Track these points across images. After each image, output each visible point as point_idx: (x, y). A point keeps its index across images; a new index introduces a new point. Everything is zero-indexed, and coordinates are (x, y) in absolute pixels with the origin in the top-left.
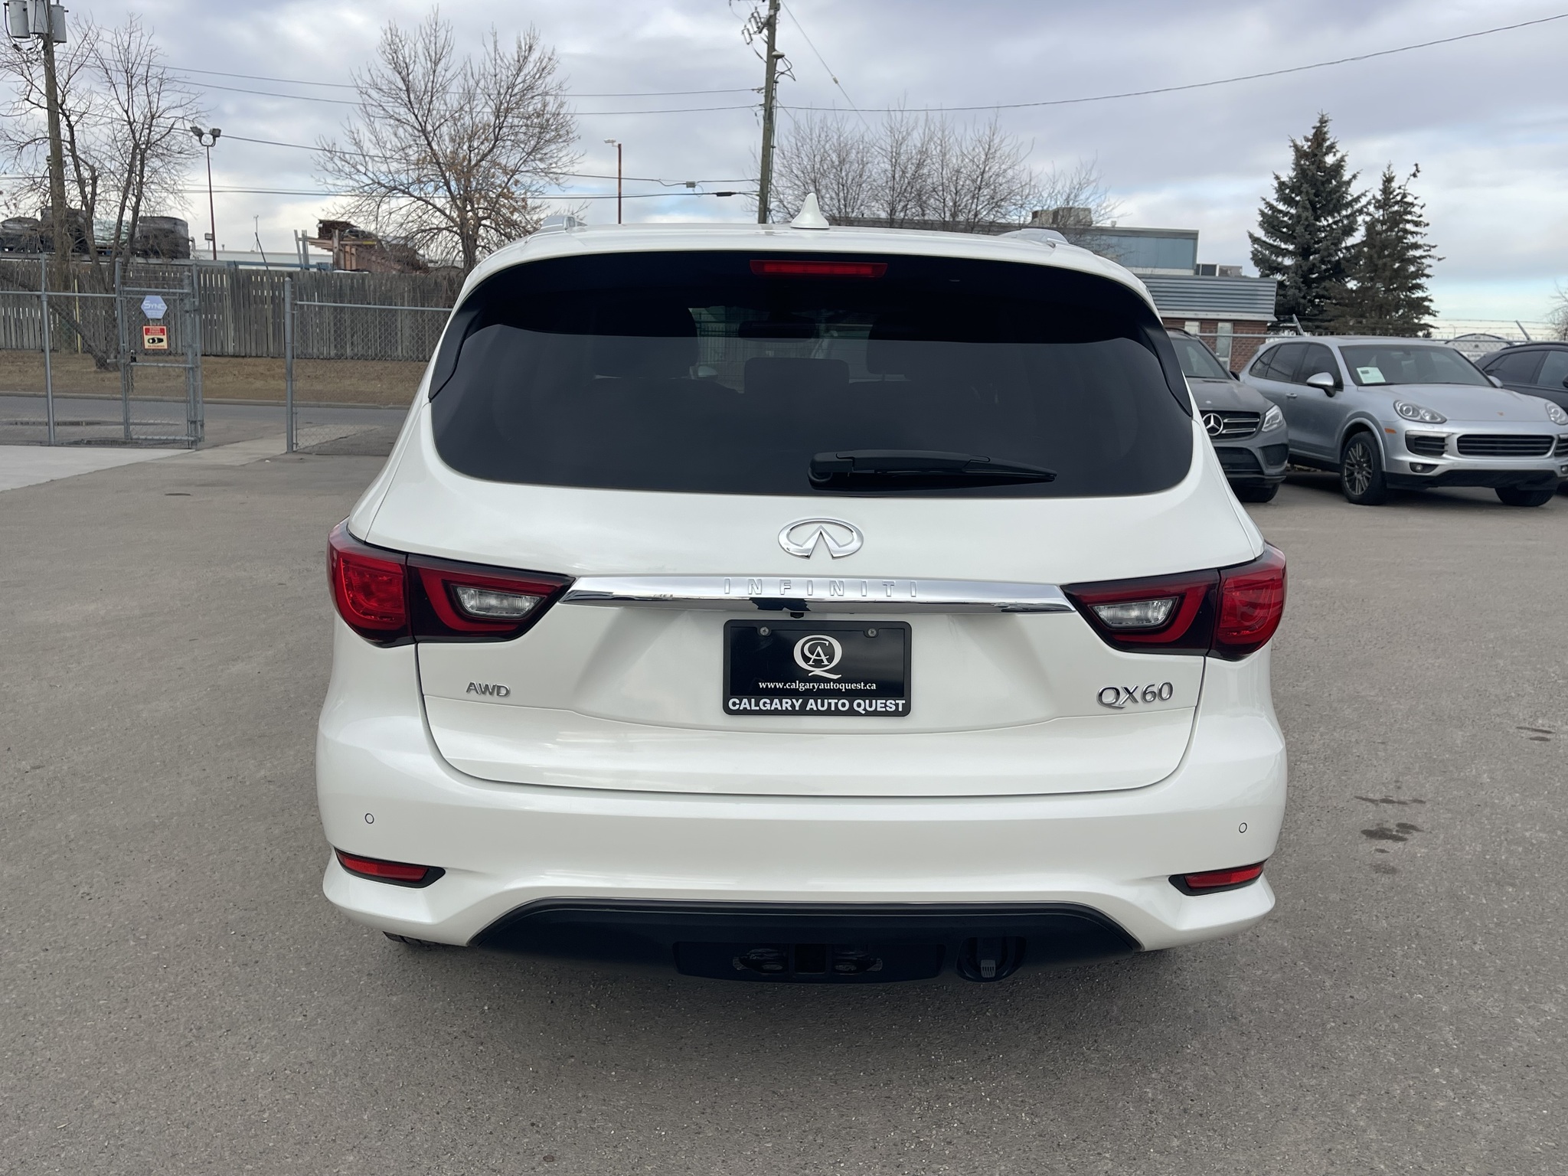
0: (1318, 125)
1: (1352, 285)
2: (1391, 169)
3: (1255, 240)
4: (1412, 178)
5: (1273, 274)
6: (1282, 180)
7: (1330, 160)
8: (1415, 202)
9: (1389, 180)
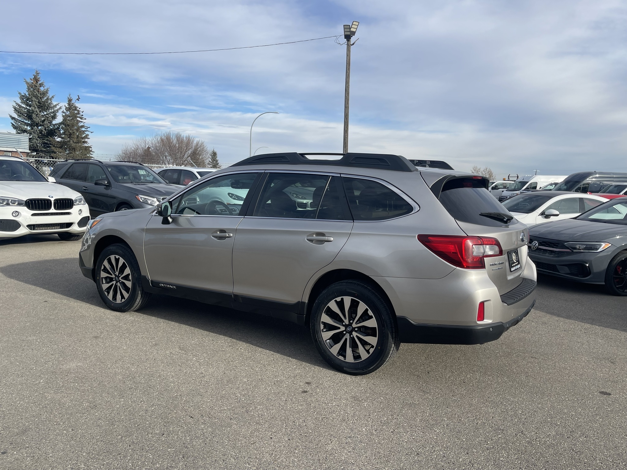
0: (35, 74)
1: (59, 139)
2: (71, 96)
3: (13, 118)
4: (77, 100)
5: (23, 133)
6: (22, 94)
7: (42, 89)
8: (80, 110)
9: (70, 100)
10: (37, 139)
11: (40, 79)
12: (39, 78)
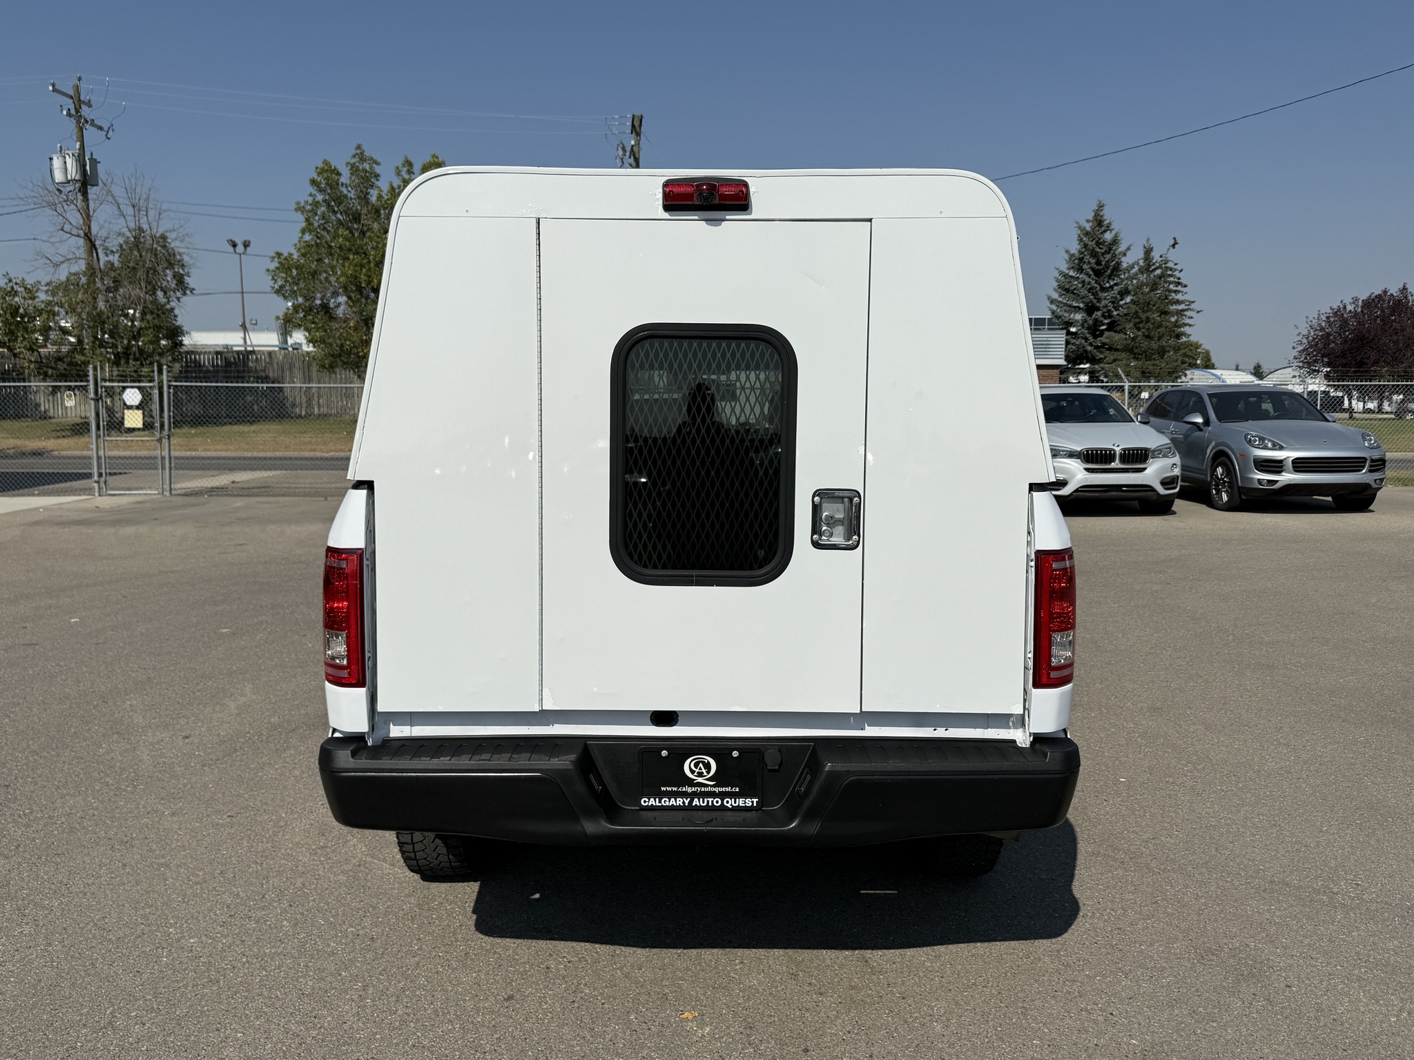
0: (1097, 209)
2: (1151, 242)
3: (1053, 301)
4: (1172, 248)
6: (1071, 253)
7: (1108, 236)
9: (1149, 251)
10: (1086, 339)
11: (1105, 218)
12: (1102, 216)
